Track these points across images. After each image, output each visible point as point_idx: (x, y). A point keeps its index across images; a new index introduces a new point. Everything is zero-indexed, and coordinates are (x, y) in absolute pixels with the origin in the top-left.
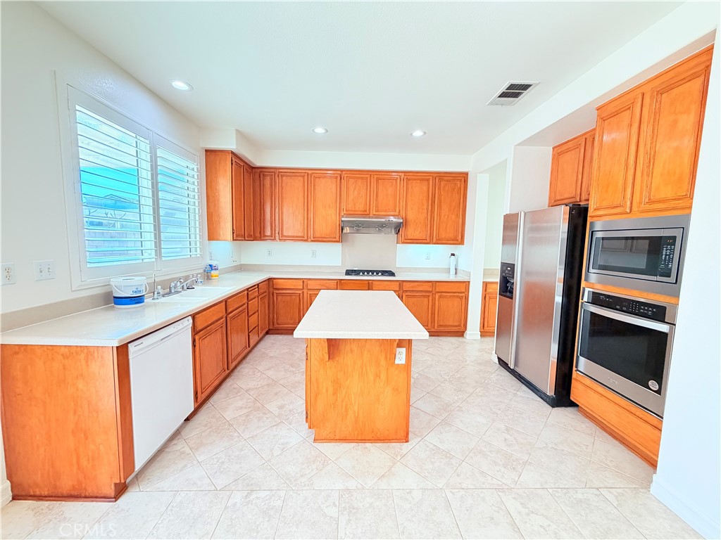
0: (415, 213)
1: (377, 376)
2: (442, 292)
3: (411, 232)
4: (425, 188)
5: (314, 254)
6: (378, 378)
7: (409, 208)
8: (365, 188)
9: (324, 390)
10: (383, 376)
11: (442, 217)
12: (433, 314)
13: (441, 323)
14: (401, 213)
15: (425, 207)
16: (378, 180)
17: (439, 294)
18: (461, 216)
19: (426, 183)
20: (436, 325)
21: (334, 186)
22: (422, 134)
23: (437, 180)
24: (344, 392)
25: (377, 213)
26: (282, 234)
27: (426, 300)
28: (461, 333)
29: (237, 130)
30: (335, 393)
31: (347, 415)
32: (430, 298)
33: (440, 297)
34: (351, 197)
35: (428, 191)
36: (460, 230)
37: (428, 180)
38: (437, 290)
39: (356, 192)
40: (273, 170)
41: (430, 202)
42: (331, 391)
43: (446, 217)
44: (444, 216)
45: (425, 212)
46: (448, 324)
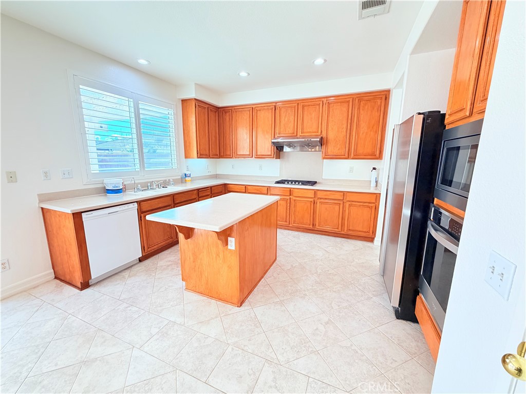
0: (335, 132)
1: (218, 255)
2: (353, 201)
3: (331, 149)
4: (345, 109)
5: (261, 168)
6: (218, 257)
7: (330, 128)
8: (293, 114)
9: (188, 258)
10: (221, 255)
11: (361, 135)
12: (343, 219)
13: (351, 228)
14: (323, 133)
15: (345, 126)
16: (303, 107)
17: (349, 203)
18: (380, 133)
19: (346, 105)
20: (346, 229)
21: (270, 115)
22: (323, 61)
23: (357, 100)
24: (199, 261)
25: (302, 135)
26: (237, 153)
27: (337, 207)
28: (371, 239)
29: (196, 84)
30: (194, 262)
31: (201, 277)
32: (341, 206)
33: (350, 206)
34: (283, 123)
35: (348, 111)
36: (379, 146)
37: (348, 102)
38: (347, 199)
39: (286, 119)
40: (230, 108)
41: (349, 121)
42: (192, 259)
43: (365, 134)
44: (363, 134)
45: (345, 130)
46: (357, 229)
